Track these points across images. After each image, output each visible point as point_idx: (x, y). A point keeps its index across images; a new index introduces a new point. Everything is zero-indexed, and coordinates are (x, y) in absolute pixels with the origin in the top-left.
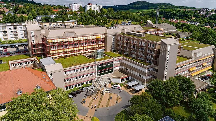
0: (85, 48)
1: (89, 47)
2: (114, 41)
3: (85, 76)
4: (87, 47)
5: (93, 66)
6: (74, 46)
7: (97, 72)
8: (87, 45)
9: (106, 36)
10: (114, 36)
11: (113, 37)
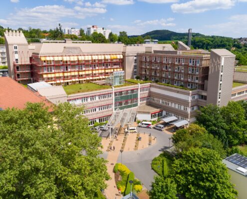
0: (94, 72)
1: (100, 71)
2: (136, 64)
3: (97, 110)
4: (97, 72)
5: (109, 94)
6: (79, 69)
7: (115, 104)
8: (97, 68)
9: (124, 56)
10: (135, 56)
11: (135, 58)
